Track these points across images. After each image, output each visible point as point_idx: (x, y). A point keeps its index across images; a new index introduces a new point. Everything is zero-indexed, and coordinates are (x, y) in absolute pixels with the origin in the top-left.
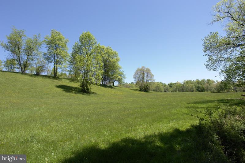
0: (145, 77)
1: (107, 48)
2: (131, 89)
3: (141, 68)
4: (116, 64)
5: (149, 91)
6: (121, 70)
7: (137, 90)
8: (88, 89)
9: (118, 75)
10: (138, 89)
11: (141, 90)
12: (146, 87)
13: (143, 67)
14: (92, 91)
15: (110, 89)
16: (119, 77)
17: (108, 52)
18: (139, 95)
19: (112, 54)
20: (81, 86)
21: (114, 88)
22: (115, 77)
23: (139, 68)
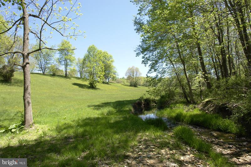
0: (135, 75)
1: (104, 53)
2: (123, 85)
3: (131, 67)
4: (112, 65)
5: (138, 86)
6: (115, 70)
7: (127, 85)
8: (95, 86)
9: (113, 74)
10: (129, 84)
11: (131, 86)
12: (135, 83)
13: (133, 67)
14: (97, 87)
15: (106, 85)
16: (114, 75)
17: (105, 56)
18: (130, 89)
19: (108, 57)
20: (89, 84)
21: (110, 85)
22: (111, 75)
23: (130, 67)
